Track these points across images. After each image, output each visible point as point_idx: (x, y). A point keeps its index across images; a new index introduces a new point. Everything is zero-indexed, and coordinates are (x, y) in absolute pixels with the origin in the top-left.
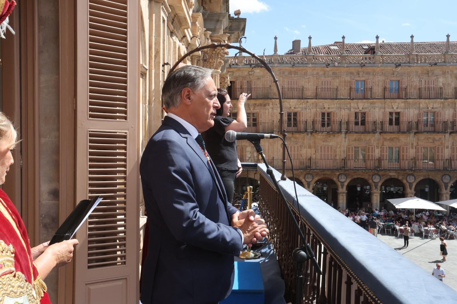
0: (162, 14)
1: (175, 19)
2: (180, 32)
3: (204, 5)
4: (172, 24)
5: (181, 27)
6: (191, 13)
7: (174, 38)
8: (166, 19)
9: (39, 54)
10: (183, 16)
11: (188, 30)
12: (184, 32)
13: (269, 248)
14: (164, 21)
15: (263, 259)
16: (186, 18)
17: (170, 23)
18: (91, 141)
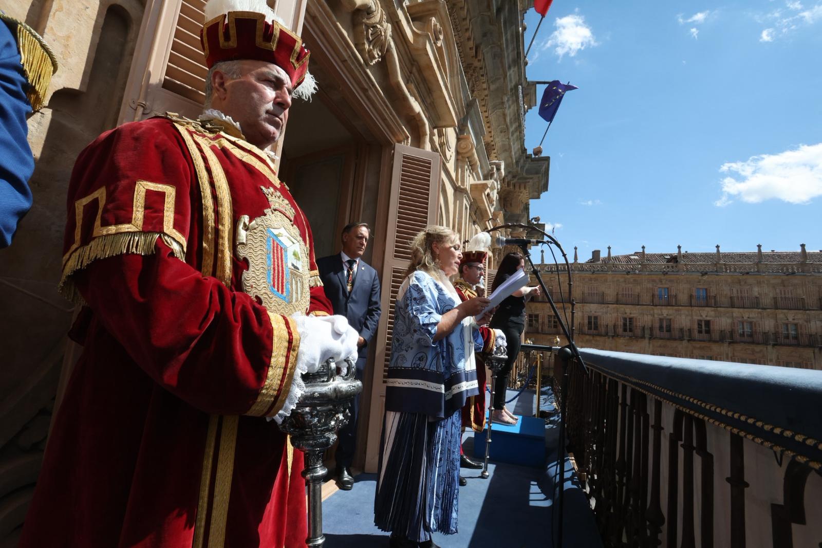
0: (465, 201)
1: (478, 211)
2: (482, 224)
3: (505, 208)
4: (475, 214)
5: (482, 219)
6: (492, 210)
7: (476, 226)
8: (468, 207)
9: (363, 211)
10: (484, 208)
11: (489, 223)
12: (486, 225)
13: (558, 416)
14: (466, 208)
15: (552, 426)
16: (486, 211)
17: (473, 213)
18: (394, 276)
